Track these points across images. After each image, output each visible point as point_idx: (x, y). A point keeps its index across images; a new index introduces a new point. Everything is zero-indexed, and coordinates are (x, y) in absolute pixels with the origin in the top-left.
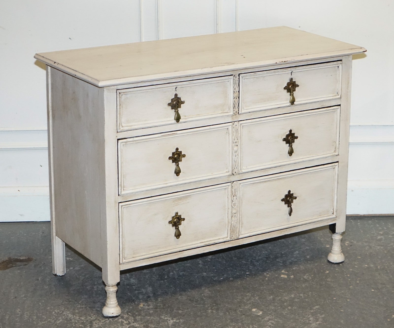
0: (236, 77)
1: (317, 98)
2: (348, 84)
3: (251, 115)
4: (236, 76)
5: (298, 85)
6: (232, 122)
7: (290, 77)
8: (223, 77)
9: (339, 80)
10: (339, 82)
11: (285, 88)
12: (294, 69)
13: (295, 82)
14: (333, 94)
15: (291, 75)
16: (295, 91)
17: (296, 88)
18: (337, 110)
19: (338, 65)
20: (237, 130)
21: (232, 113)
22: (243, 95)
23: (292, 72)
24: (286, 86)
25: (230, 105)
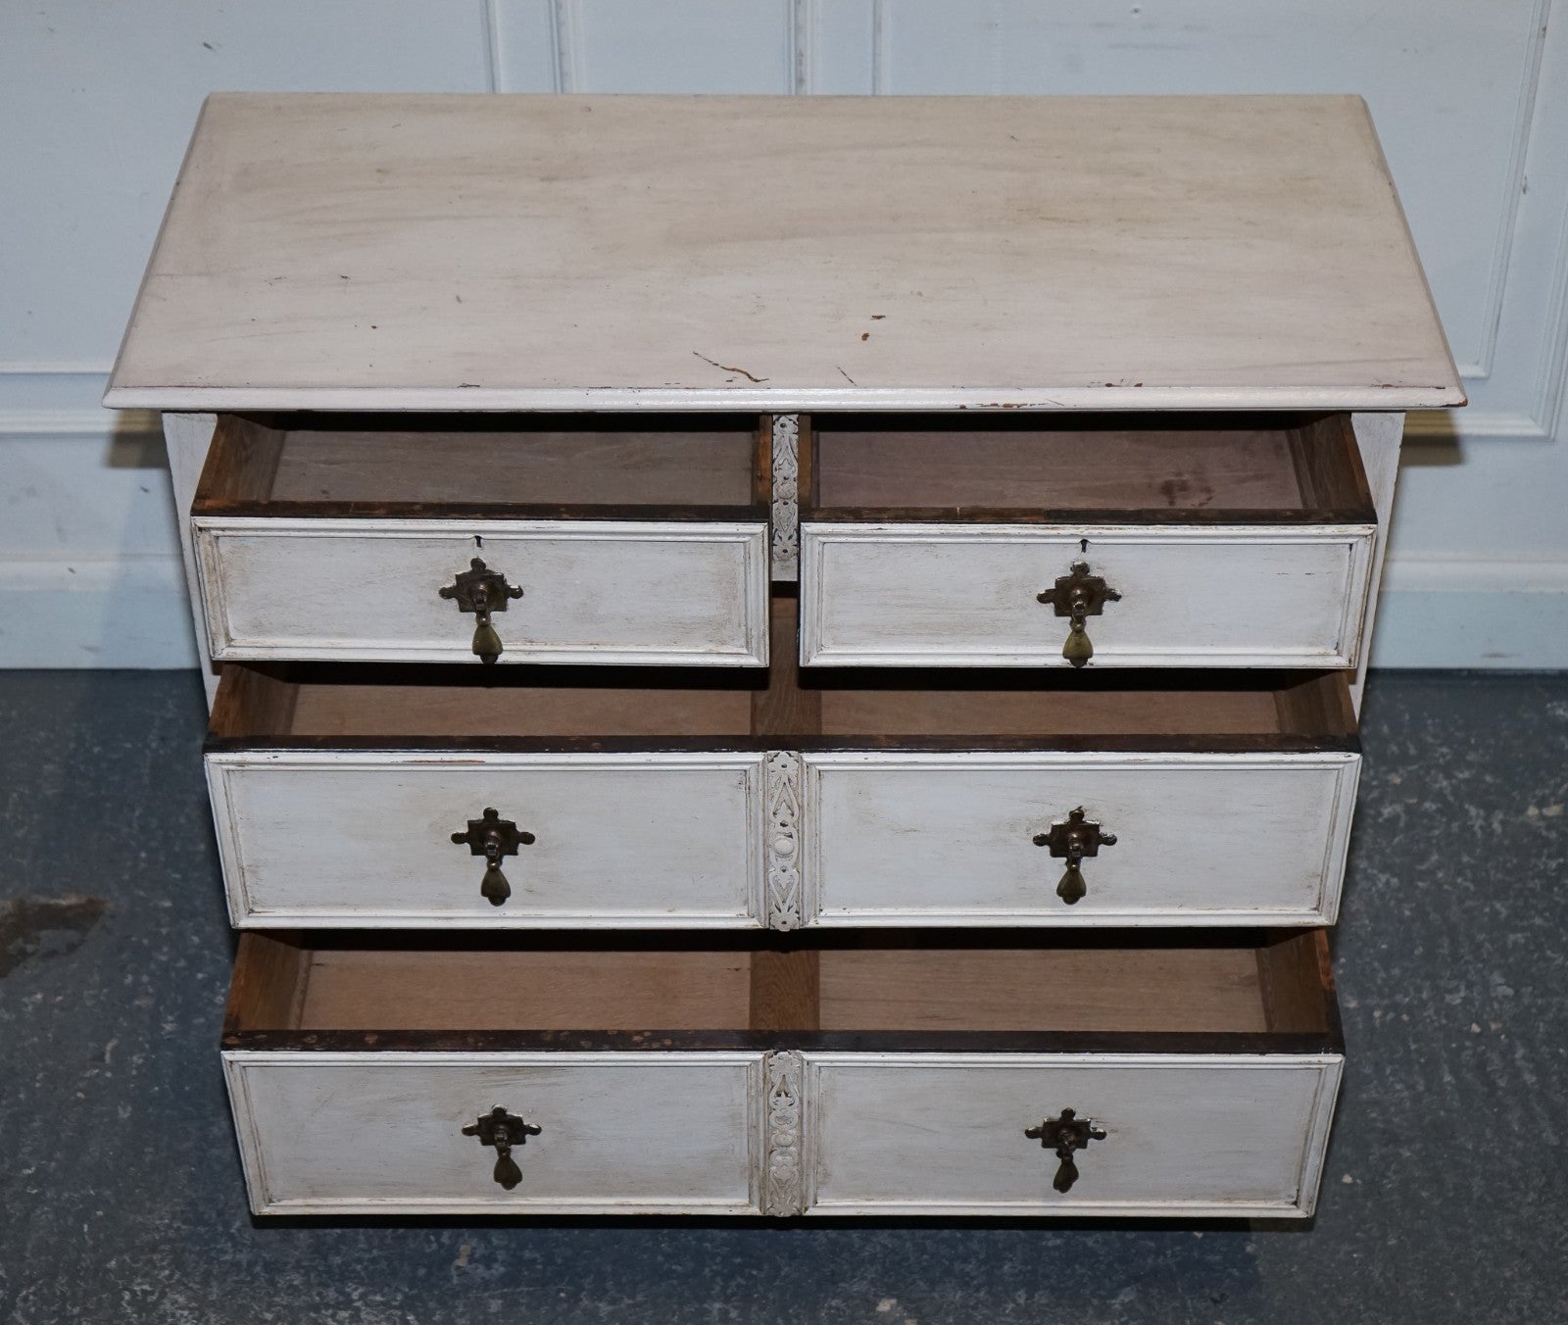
5: (1118, 593)
7: (1076, 557)
9: (1347, 598)
10: (1346, 603)
11: (1042, 599)
12: (1096, 532)
13: (1100, 581)
14: (1311, 644)
15: (1084, 549)
16: (1099, 612)
17: (1108, 605)
18: (1343, 769)
19: (1350, 540)
20: (787, 784)
21: (762, 659)
22: (820, 600)
23: (1084, 542)
24: (1048, 591)
25: (749, 628)
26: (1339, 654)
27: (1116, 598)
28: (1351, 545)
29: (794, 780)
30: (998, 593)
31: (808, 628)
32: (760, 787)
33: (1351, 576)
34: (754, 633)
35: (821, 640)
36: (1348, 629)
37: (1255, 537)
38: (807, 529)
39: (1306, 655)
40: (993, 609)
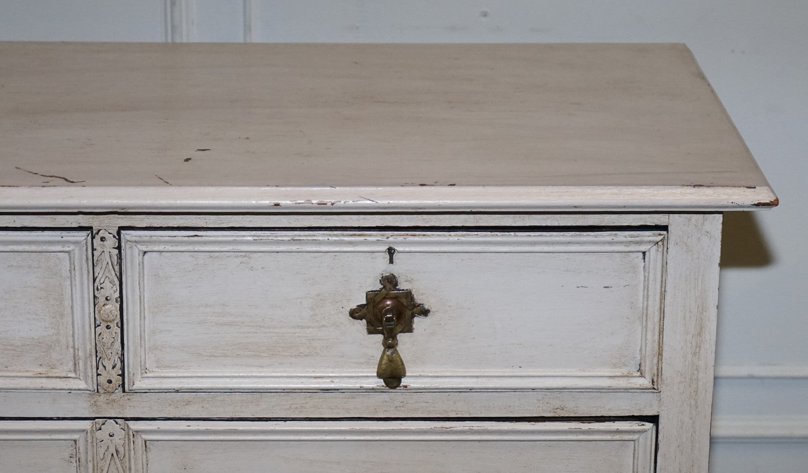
0: (102, 239)
1: (525, 374)
2: (700, 334)
3: (188, 403)
4: (101, 234)
5: (426, 307)
6: (94, 419)
7: (382, 266)
8: (39, 233)
9: (645, 312)
10: (644, 318)
11: (355, 314)
12: (400, 239)
13: (409, 294)
14: (615, 366)
15: (391, 261)
16: (410, 330)
17: (418, 321)
18: (638, 439)
19: (643, 248)
20: (115, 455)
21: (90, 381)
22: (142, 317)
23: (391, 252)
24: (361, 307)
25: (76, 347)
26: (642, 376)
27: (425, 313)
28: (644, 253)
29: (121, 450)
30: (312, 309)
31: (131, 348)
32: (90, 458)
33: (646, 288)
34: (81, 354)
35: (145, 363)
36: (649, 345)
37: (553, 243)
38: (128, 238)
39: (610, 377)
40: (309, 327)
